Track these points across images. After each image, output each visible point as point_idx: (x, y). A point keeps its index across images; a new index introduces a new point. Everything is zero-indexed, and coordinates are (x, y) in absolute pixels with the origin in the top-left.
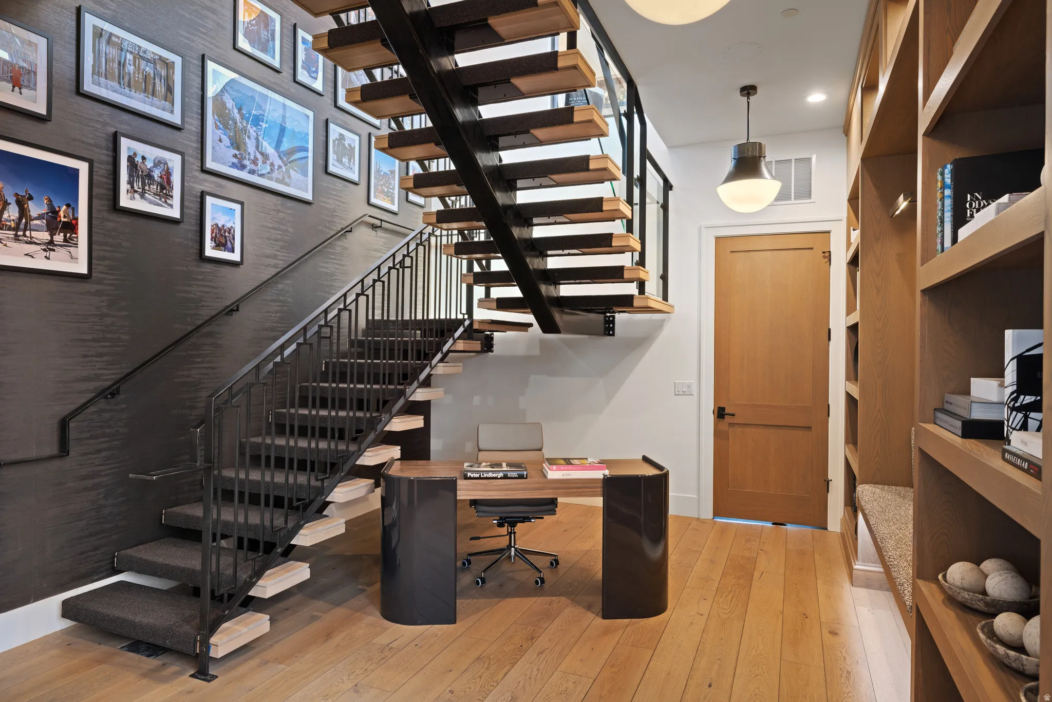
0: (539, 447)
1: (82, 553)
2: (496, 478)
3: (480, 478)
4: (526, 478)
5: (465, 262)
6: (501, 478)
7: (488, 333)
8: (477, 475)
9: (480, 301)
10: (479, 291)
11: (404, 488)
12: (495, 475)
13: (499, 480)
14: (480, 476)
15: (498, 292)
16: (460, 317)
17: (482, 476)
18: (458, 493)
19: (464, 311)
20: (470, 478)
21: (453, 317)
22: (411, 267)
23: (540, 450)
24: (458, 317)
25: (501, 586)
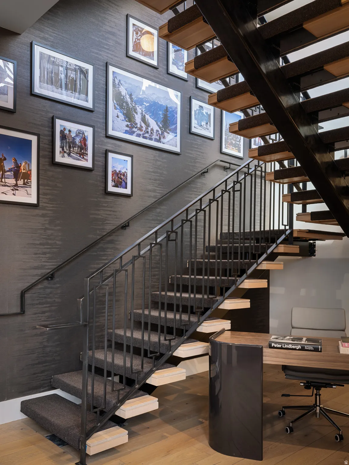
0: (342, 328)
1: (34, 374)
2: (295, 349)
3: (281, 348)
4: (321, 351)
5: (286, 186)
6: (299, 350)
7: (311, 242)
8: (279, 346)
9: (298, 215)
10: (298, 208)
11: (225, 351)
12: (294, 347)
13: (297, 351)
14: (282, 346)
15: (312, 208)
16: (282, 227)
17: (283, 347)
18: (264, 358)
19: (285, 223)
20: (274, 348)
21: (276, 228)
22: (240, 191)
23: (344, 330)
24: (280, 228)
25: (306, 436)
